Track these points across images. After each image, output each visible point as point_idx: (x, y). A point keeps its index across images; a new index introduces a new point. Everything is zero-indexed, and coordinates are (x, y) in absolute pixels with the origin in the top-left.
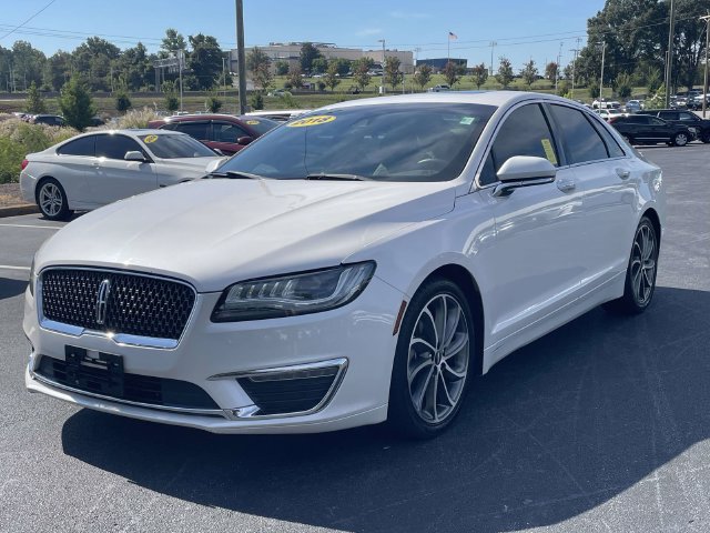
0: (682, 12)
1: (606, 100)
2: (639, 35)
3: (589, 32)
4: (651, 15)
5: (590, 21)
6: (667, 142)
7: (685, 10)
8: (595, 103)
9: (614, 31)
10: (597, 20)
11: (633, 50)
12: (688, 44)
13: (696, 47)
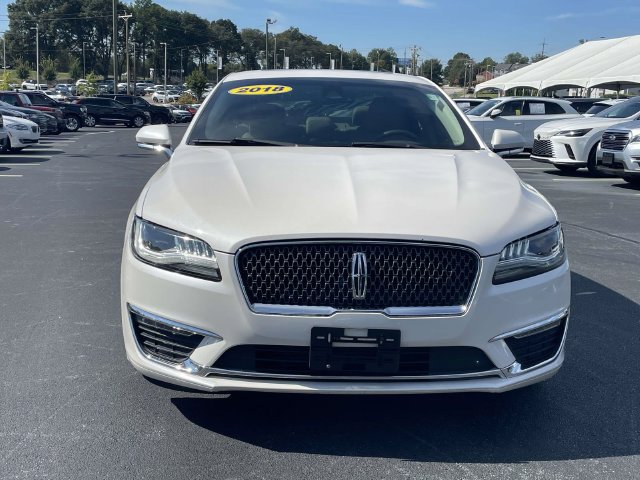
0: (93, 10)
1: (35, 82)
2: (58, 25)
3: (10, 17)
4: (67, 8)
5: (9, 6)
6: (126, 123)
7: (97, 7)
8: (24, 83)
9: (34, 19)
10: (17, 7)
11: (53, 38)
12: (100, 38)
13: (106, 41)
